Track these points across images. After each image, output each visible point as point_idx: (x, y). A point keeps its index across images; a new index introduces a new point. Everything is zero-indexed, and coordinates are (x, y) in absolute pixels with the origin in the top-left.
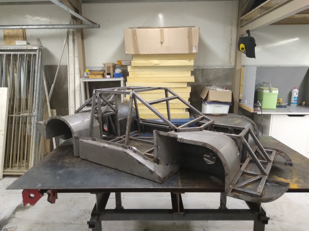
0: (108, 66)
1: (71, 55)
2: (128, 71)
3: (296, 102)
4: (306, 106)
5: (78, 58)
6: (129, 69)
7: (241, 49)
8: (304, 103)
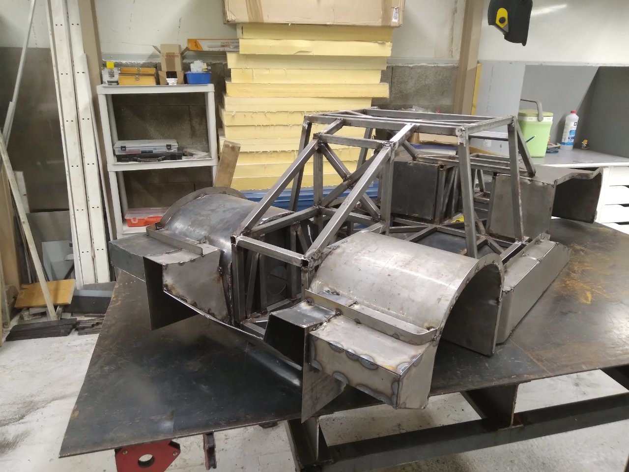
0: (168, 52)
1: (59, 18)
2: (229, 67)
3: (573, 141)
4: (588, 149)
5: (79, 27)
6: (232, 61)
7: (497, 22)
8: (585, 143)
